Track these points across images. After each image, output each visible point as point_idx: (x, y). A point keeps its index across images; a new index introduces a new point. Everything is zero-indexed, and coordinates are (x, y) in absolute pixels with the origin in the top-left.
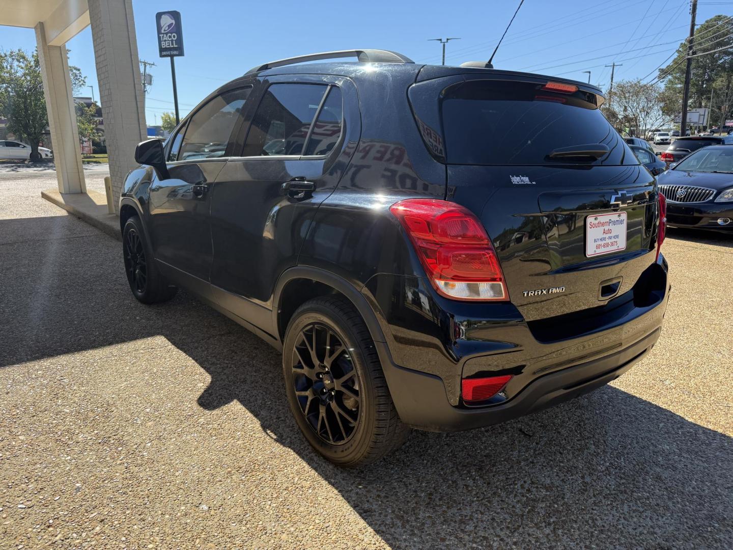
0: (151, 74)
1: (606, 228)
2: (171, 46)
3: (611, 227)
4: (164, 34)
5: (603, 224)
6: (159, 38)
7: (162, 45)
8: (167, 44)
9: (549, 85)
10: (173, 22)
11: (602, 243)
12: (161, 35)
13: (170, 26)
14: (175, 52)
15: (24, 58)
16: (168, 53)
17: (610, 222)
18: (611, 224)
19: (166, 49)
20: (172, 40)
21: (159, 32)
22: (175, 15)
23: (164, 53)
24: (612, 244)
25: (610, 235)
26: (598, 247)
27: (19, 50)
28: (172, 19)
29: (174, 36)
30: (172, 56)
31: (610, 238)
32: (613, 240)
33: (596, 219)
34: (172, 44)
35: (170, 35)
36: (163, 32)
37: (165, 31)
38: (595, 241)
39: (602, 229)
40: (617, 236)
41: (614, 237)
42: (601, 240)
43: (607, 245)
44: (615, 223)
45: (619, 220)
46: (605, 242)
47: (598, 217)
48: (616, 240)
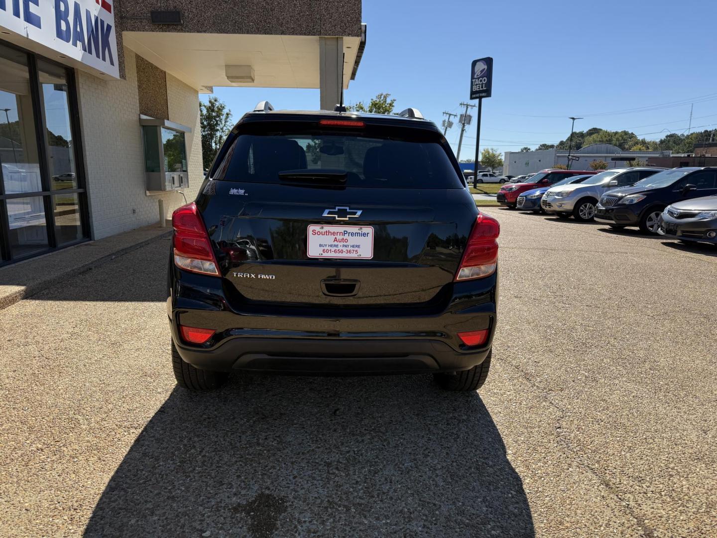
0: (471, 115)
2: (481, 89)
3: (346, 237)
4: (476, 78)
5: (334, 234)
6: (472, 82)
7: (474, 88)
8: (477, 88)
9: (324, 122)
10: (486, 67)
12: (474, 80)
13: (482, 71)
14: (484, 94)
15: (362, 108)
16: (478, 95)
18: (346, 235)
19: (476, 92)
20: (483, 84)
21: (472, 78)
22: (489, 61)
23: (474, 96)
24: (349, 252)
25: (345, 244)
26: (325, 251)
27: (360, 103)
28: (485, 65)
29: (485, 80)
30: (480, 98)
31: (345, 246)
32: (349, 248)
33: (322, 228)
34: (482, 87)
35: (481, 79)
36: (475, 77)
37: (477, 76)
38: (321, 245)
39: (333, 237)
40: (358, 246)
41: (353, 246)
42: (331, 246)
43: (342, 252)
44: (352, 234)
45: (361, 233)
46: (337, 249)
47: (324, 227)
48: (356, 249)
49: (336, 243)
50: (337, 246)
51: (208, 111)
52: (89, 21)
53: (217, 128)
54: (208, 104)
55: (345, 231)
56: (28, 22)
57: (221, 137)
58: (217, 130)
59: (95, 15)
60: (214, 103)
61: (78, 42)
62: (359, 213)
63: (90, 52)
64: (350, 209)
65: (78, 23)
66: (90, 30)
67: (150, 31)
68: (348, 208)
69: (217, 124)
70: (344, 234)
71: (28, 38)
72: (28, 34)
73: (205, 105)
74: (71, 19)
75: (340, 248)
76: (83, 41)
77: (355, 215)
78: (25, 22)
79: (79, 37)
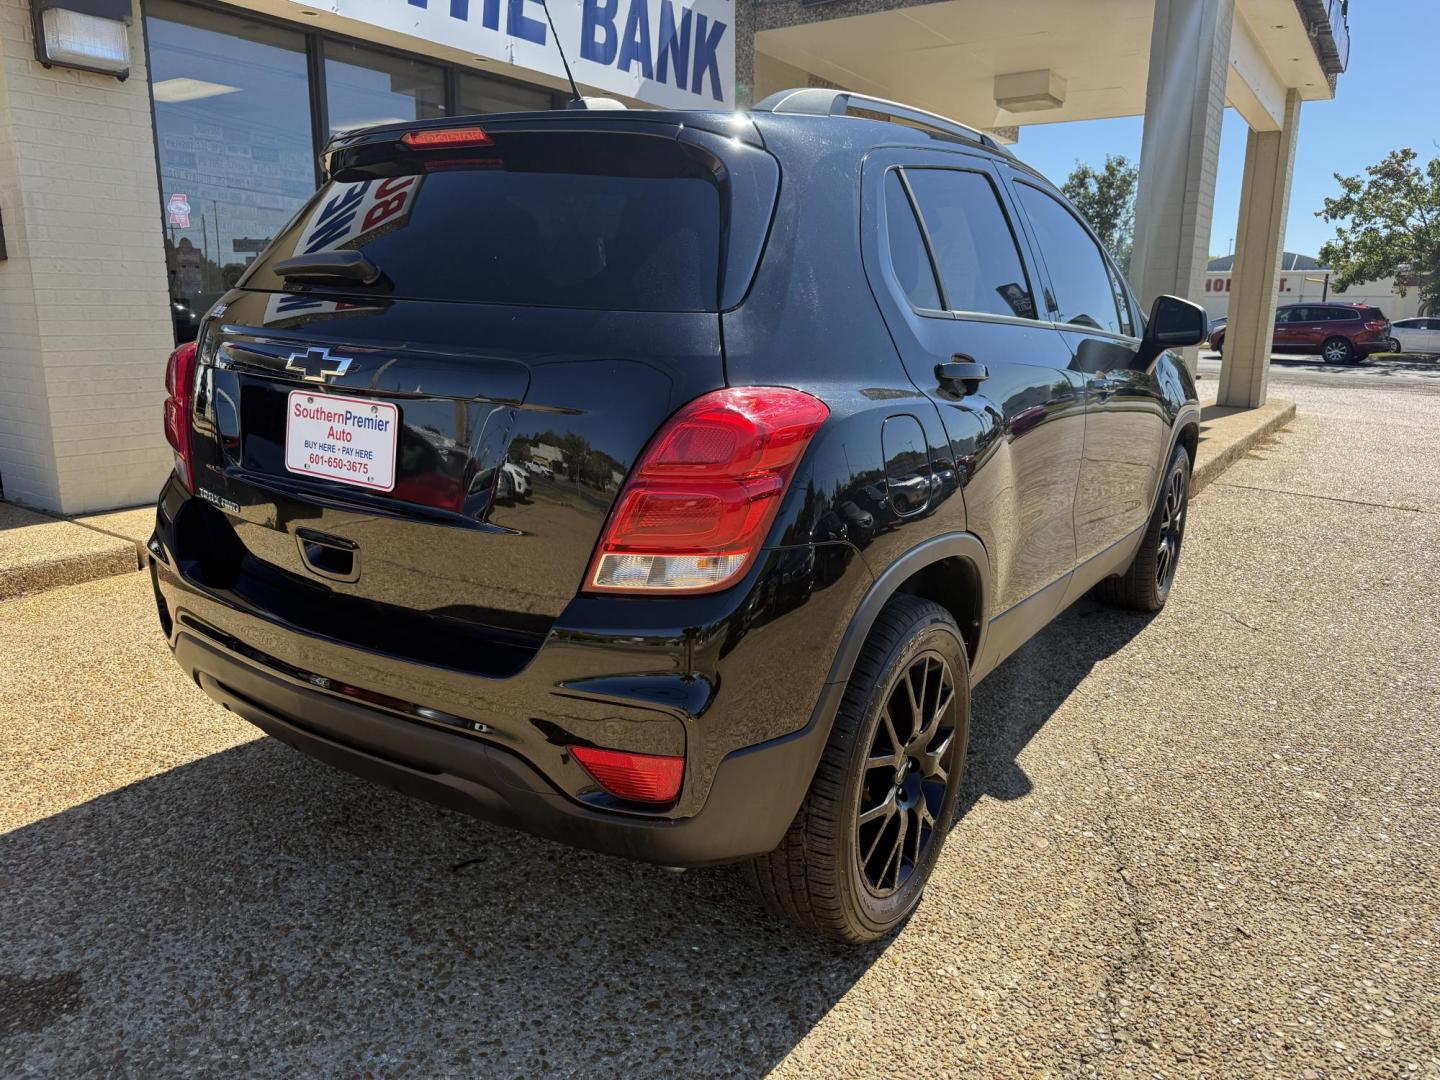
1: (338, 427)
3: (349, 427)
5: (329, 417)
11: (327, 455)
17: (347, 417)
18: (350, 422)
24: (353, 467)
25: (347, 445)
26: (314, 459)
31: (347, 451)
32: (354, 458)
33: (311, 400)
38: (307, 444)
39: (325, 425)
40: (368, 454)
41: (359, 453)
42: (323, 447)
43: (339, 464)
44: (361, 422)
45: (374, 419)
46: (333, 456)
47: (315, 398)
48: (364, 461)
49: (331, 441)
50: (331, 448)
51: (1100, 188)
52: (668, 18)
53: (1115, 221)
54: (1101, 171)
55: (347, 412)
56: (515, 35)
57: (1121, 240)
58: (1115, 226)
59: (684, 9)
60: (1114, 170)
61: (634, 63)
62: (345, 365)
63: (662, 78)
64: (330, 355)
65: (638, 27)
66: (668, 36)
67: (802, 23)
68: (326, 352)
69: (1116, 215)
70: (347, 419)
71: (512, 65)
72: (512, 57)
73: (1097, 174)
74: (621, 21)
75: (338, 455)
76: (645, 58)
77: (335, 369)
78: (509, 37)
79: (639, 52)
